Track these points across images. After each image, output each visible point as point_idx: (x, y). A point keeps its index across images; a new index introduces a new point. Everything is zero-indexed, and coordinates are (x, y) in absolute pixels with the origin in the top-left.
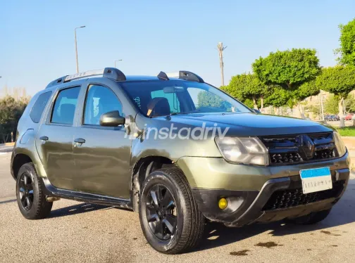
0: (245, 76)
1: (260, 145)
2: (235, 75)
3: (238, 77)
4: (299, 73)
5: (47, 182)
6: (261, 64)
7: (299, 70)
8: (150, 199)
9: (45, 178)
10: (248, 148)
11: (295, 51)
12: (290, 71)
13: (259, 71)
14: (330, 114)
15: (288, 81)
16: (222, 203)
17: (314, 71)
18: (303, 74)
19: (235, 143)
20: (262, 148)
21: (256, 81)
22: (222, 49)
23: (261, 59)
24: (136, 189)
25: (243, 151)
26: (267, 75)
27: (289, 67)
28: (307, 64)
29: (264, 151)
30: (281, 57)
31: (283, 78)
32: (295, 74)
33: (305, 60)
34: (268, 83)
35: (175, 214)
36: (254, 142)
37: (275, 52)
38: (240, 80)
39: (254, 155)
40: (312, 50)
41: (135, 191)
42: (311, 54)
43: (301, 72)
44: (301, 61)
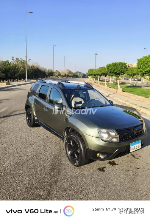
0: (103, 68)
1: (116, 133)
2: (100, 67)
3: (101, 68)
4: (120, 70)
5: (36, 118)
6: (109, 66)
7: (121, 69)
8: (70, 142)
9: (35, 116)
10: (111, 133)
11: (120, 63)
12: (118, 69)
13: (108, 68)
14: (126, 78)
15: (117, 72)
16: (98, 155)
17: (125, 70)
18: (122, 70)
19: (106, 132)
20: (117, 135)
21: (106, 70)
22: (96, 55)
23: (109, 64)
24: (65, 135)
25: (109, 135)
26: (111, 70)
27: (118, 68)
28: (123, 68)
29: (117, 136)
30: (116, 64)
31: (115, 71)
32: (119, 70)
33: (123, 66)
34: (110, 72)
35: (79, 152)
36: (114, 132)
37: (114, 62)
38: (102, 69)
39: (113, 137)
40: (125, 62)
41: (65, 136)
42: (125, 64)
43: (121, 70)
44: (122, 66)
